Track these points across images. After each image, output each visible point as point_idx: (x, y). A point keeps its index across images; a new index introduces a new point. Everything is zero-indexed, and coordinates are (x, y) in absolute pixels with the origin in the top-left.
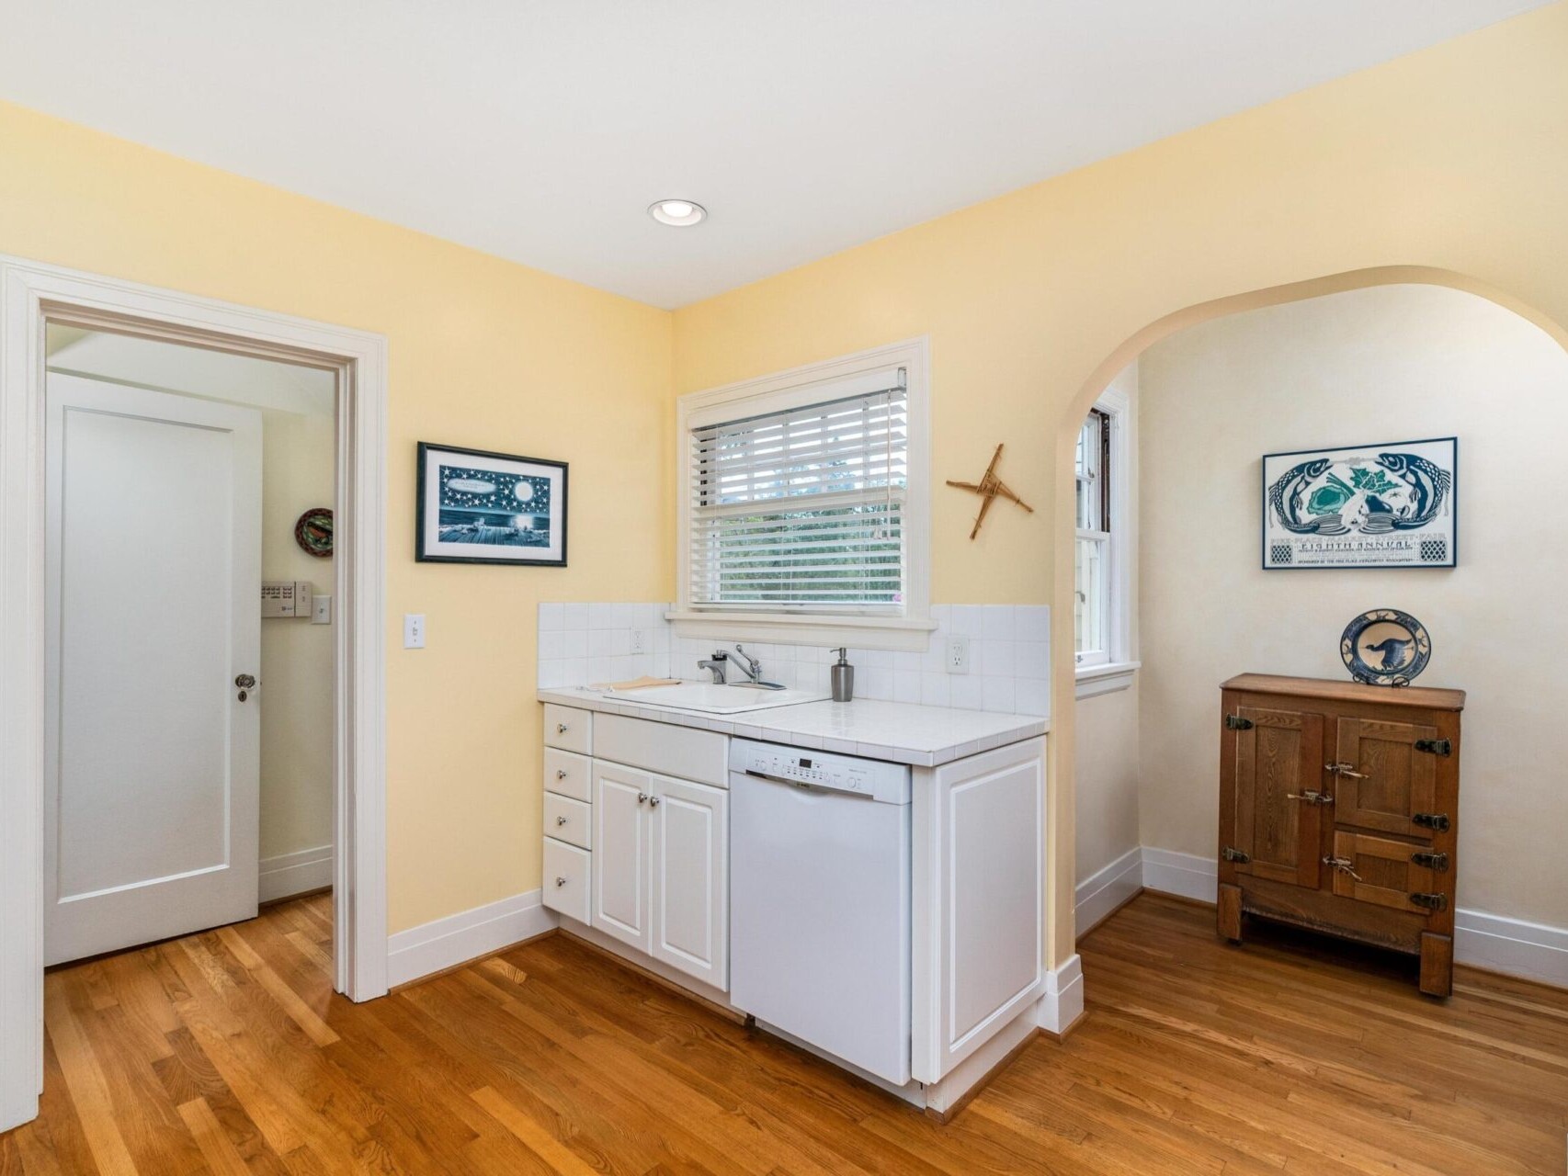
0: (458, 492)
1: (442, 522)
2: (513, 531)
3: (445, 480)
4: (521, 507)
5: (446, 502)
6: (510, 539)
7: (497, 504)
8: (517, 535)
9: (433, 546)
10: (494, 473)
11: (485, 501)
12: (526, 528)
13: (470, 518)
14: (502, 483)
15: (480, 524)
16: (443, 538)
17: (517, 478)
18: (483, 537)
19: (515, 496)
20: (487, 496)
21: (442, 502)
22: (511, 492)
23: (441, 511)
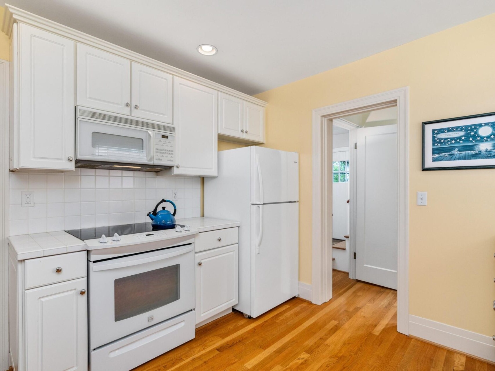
0: (442, 139)
1: (434, 153)
2: (477, 152)
3: (435, 135)
4: (482, 139)
5: (436, 144)
6: (475, 156)
7: (467, 140)
8: (480, 154)
9: (429, 163)
10: (463, 126)
11: (458, 140)
12: (487, 150)
13: (449, 149)
14: (469, 130)
15: (456, 152)
16: (434, 160)
17: (480, 125)
18: (457, 157)
19: (478, 135)
20: (460, 138)
21: (433, 145)
22: (476, 133)
23: (433, 149)
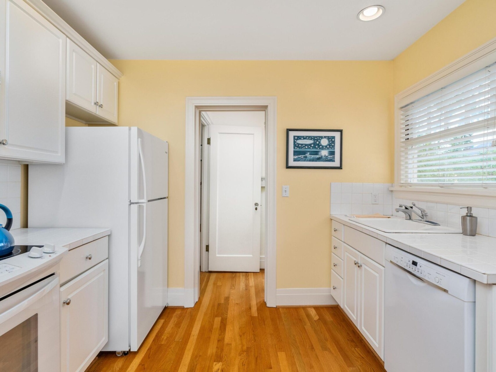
0: (300, 144)
1: (294, 155)
2: (320, 156)
3: (295, 141)
4: (323, 148)
5: (296, 148)
6: (319, 159)
7: (314, 147)
8: (322, 158)
9: (292, 163)
10: (313, 136)
11: (309, 147)
12: (325, 155)
13: (304, 153)
14: (316, 140)
15: (308, 155)
16: (295, 160)
17: (322, 137)
18: (309, 159)
19: (321, 144)
20: (310, 145)
21: (294, 148)
22: (319, 143)
23: (294, 151)
